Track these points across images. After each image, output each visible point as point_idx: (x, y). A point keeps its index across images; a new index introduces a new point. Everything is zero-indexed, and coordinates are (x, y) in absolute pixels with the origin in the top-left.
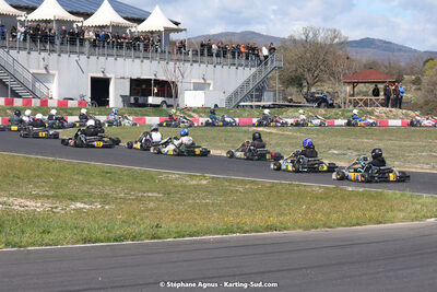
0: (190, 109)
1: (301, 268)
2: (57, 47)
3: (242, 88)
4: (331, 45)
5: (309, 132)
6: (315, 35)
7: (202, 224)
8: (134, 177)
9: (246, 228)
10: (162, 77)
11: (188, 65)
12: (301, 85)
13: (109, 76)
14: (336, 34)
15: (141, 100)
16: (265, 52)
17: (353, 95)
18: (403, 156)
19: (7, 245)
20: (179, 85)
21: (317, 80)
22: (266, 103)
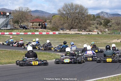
1: (18, 74)
3: (2, 24)
4: (27, 12)
5: (20, 36)
6: (22, 9)
9: (3, 63)
12: (18, 23)
14: (28, 9)
17: (33, 26)
21: (23, 21)
22: (9, 28)
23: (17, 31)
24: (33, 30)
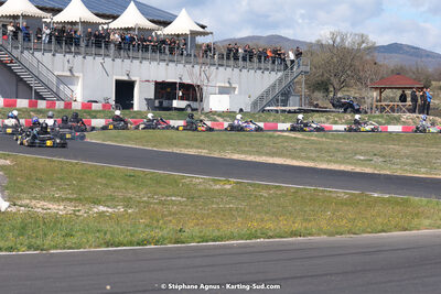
0: (215, 113)
1: (326, 275)
2: (82, 49)
3: (267, 92)
4: (359, 50)
5: (335, 137)
6: (342, 40)
7: (226, 229)
8: (158, 181)
9: (271, 234)
10: (187, 81)
11: (213, 68)
12: (327, 90)
13: (133, 79)
14: (363, 39)
15: (165, 103)
16: (292, 56)
17: (380, 101)
18: (430, 162)
19: (29, 248)
20: (204, 88)
21: (344, 84)
22: (292, 108)
23: (323, 119)
24: (382, 117)
